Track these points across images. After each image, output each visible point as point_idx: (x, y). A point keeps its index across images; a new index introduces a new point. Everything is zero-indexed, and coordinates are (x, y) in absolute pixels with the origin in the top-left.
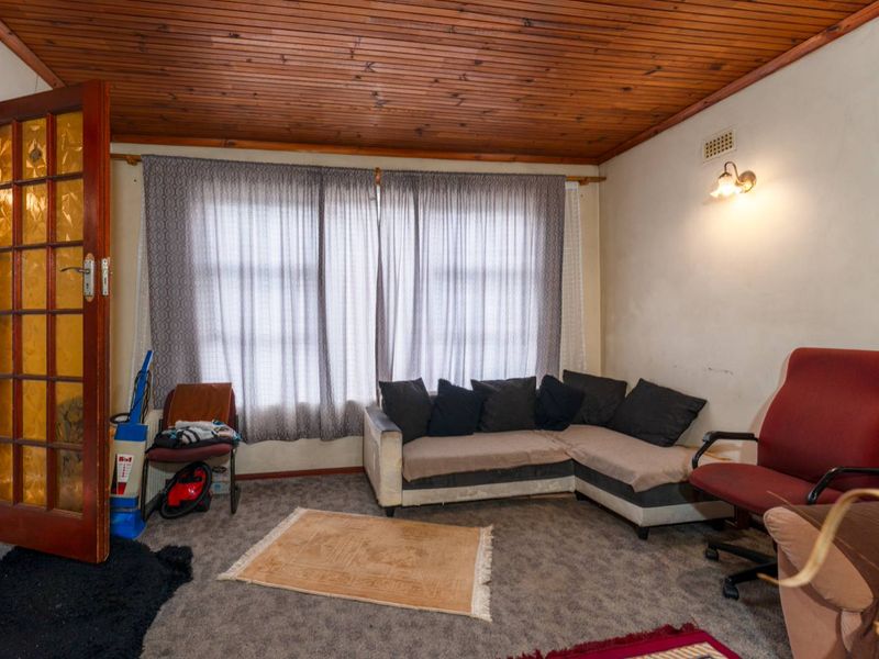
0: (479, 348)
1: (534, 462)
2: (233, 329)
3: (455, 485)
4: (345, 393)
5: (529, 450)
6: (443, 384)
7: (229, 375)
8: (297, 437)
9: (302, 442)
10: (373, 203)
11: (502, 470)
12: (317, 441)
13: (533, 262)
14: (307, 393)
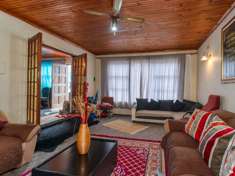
0: (163, 93)
1: (163, 116)
2: (114, 87)
3: (146, 119)
4: (134, 100)
5: (163, 114)
6: (152, 100)
7: (113, 96)
8: (125, 108)
9: (126, 109)
10: (140, 63)
11: (156, 117)
12: (128, 109)
13: (177, 74)
14: (127, 100)
